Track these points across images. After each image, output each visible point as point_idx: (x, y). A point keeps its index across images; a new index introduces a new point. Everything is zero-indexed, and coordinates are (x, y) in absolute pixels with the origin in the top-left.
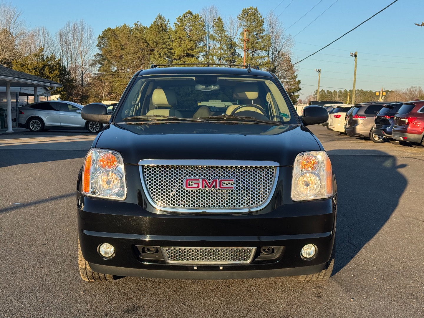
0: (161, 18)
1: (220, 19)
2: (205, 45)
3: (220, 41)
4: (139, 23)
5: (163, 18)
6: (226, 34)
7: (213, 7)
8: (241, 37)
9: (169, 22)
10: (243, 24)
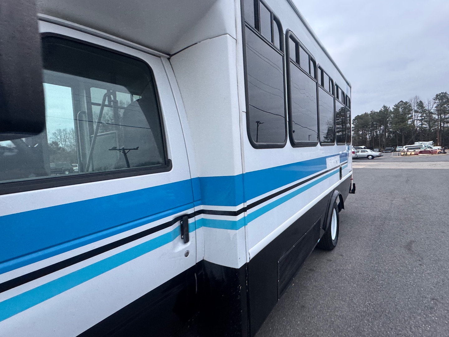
0: (385, 106)
1: (421, 102)
2: (412, 116)
3: (422, 112)
4: (373, 111)
5: (386, 106)
6: (425, 108)
7: (416, 97)
8: (436, 109)
9: (389, 107)
10: (436, 102)
